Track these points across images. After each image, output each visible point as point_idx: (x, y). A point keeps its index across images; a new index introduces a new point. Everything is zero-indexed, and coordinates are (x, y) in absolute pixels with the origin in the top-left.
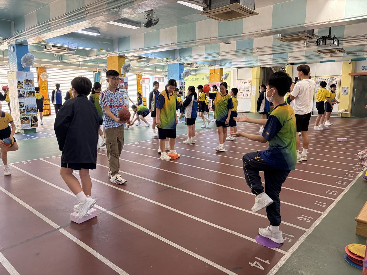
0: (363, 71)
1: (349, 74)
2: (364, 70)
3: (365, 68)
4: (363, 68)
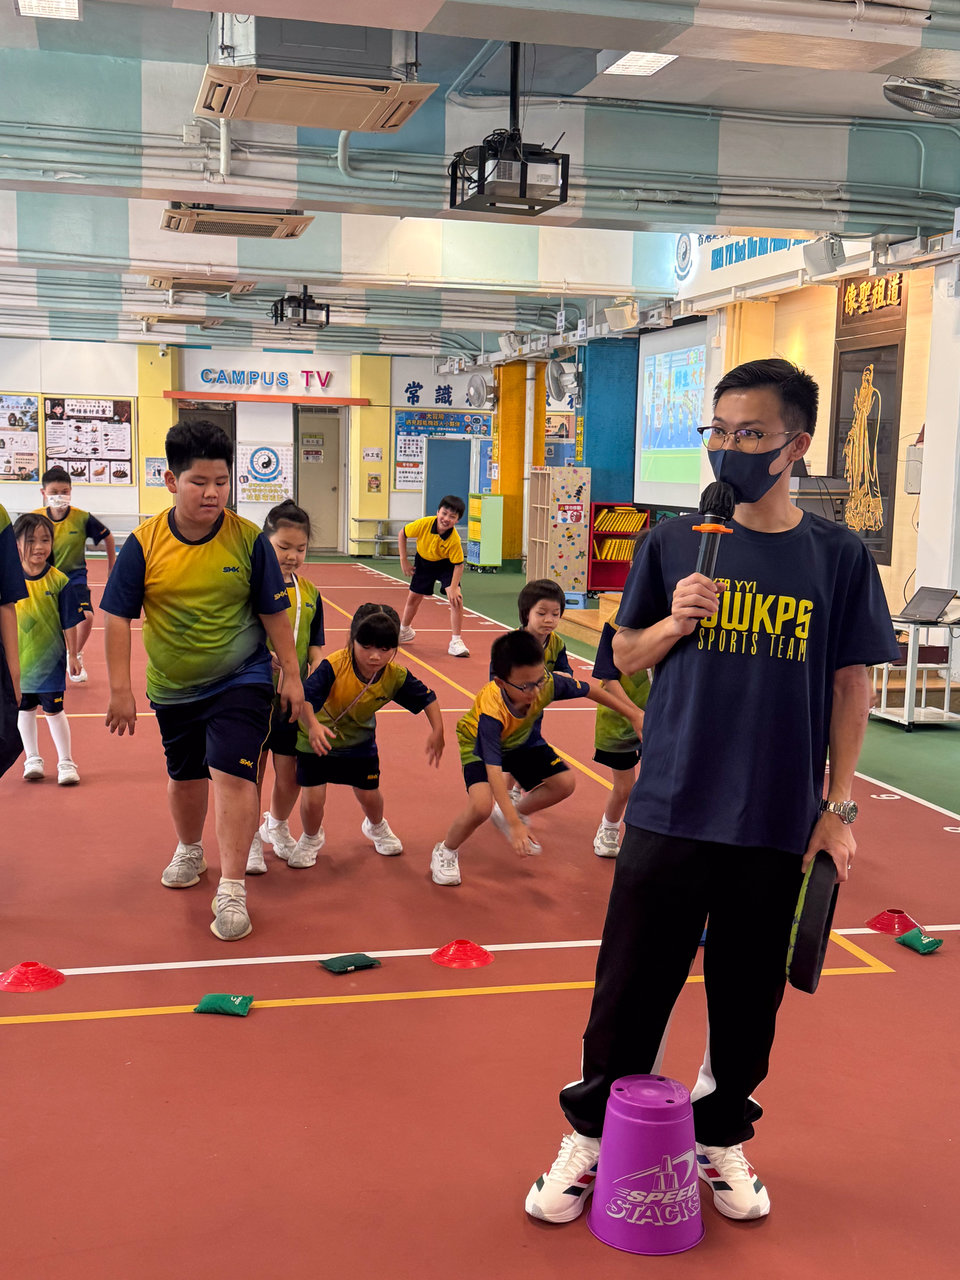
0: (207, 388)
1: (166, 394)
2: (209, 385)
3: (212, 376)
4: (205, 374)
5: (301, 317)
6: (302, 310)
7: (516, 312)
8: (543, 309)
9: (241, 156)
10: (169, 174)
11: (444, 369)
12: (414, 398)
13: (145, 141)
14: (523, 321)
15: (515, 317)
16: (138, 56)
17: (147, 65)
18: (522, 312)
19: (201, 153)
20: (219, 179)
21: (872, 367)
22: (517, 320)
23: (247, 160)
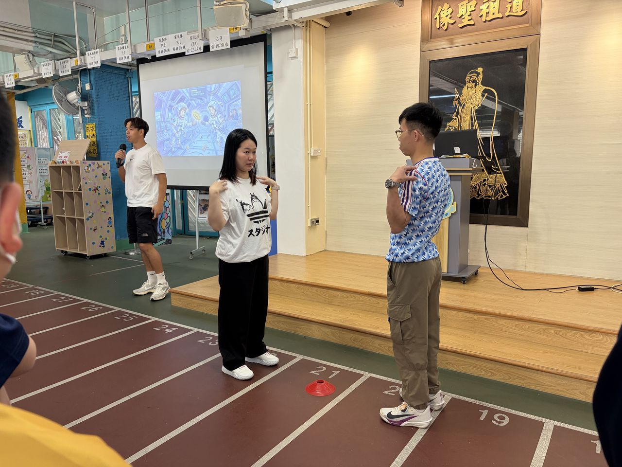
7: (33, 35)
8: (55, 36)
14: (41, 43)
15: (33, 39)
18: (38, 36)
21: (480, 70)
22: (35, 42)
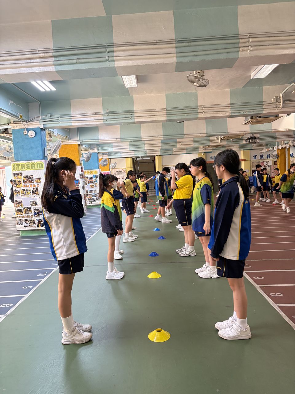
0: (212, 160)
3: (212, 158)
5: (253, 141)
6: (253, 140)
9: (285, 103)
10: (269, 109)
11: (262, 151)
12: (255, 158)
13: (264, 103)
16: (262, 86)
17: (264, 87)
19: (276, 104)
20: (280, 109)
23: (286, 104)
